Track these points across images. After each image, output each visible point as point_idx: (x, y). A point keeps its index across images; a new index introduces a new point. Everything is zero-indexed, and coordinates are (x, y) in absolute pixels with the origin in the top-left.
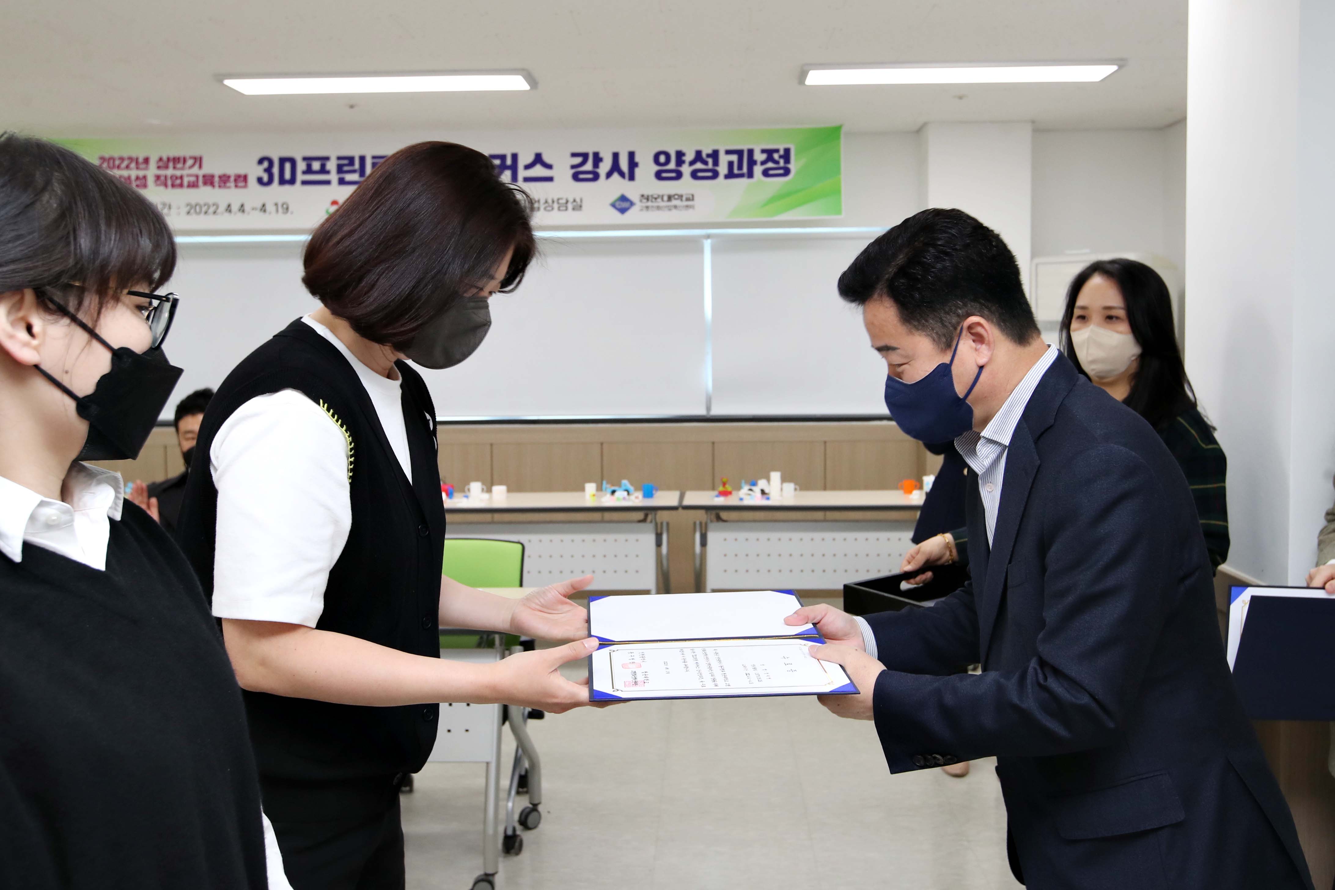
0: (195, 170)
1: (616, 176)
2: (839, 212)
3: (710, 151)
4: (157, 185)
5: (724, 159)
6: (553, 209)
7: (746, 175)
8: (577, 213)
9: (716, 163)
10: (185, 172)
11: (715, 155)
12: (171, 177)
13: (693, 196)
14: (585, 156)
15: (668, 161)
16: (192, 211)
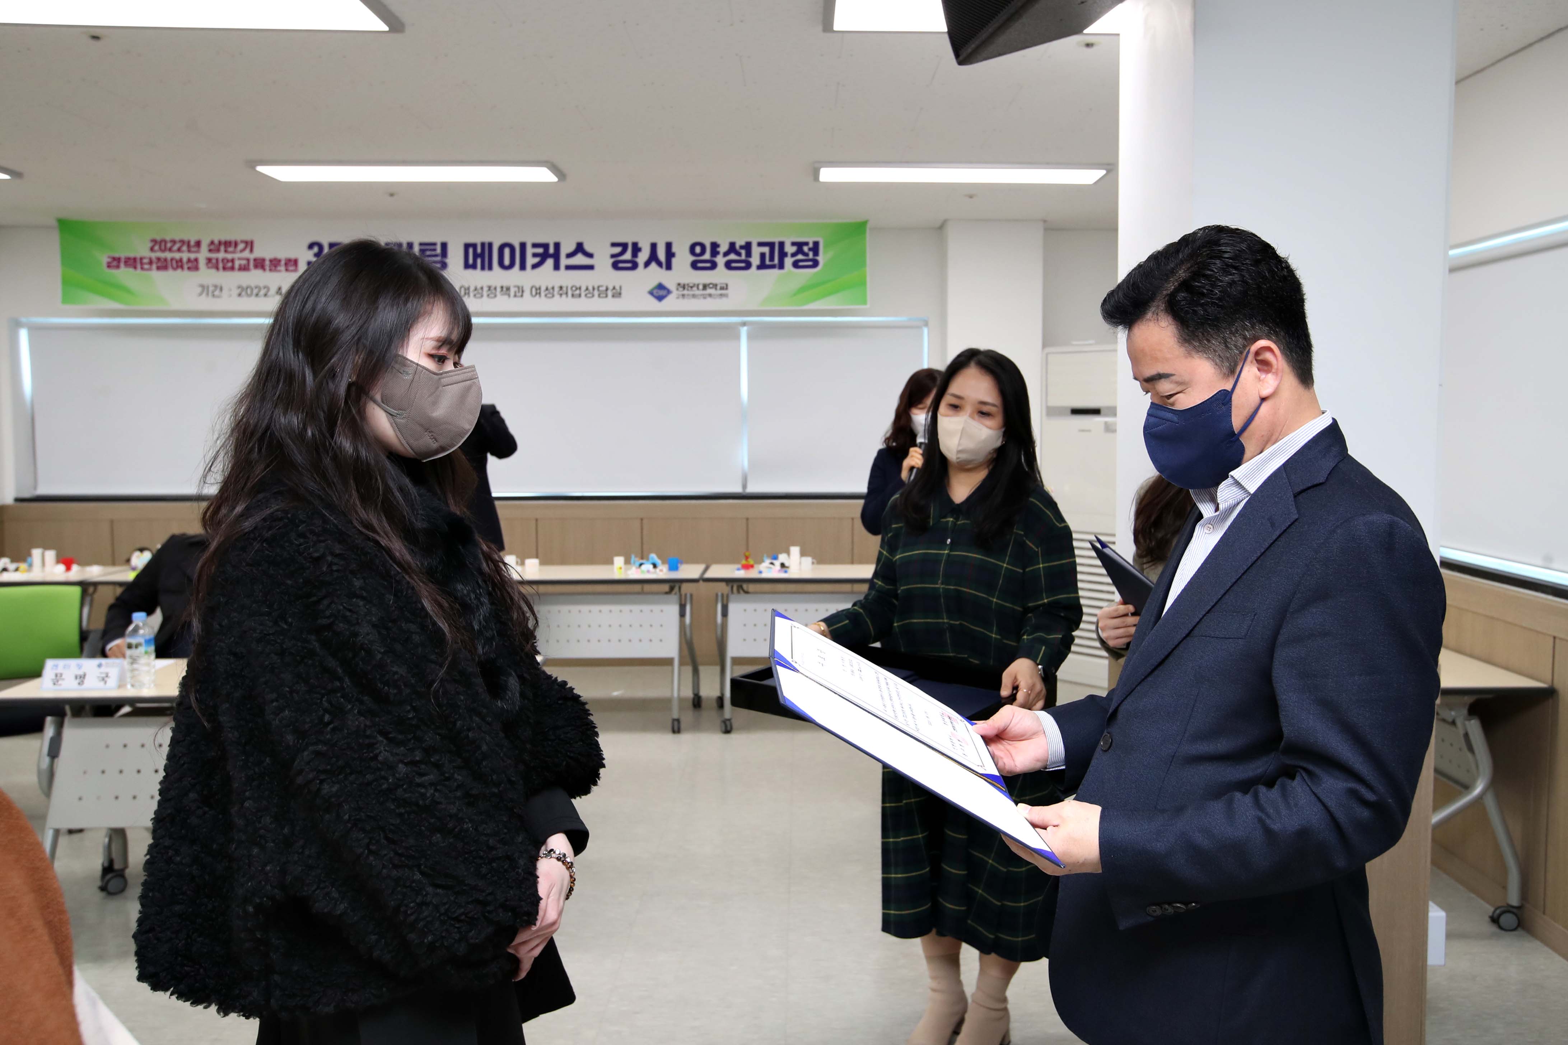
0: (246, 254)
1: (653, 265)
2: (865, 303)
3: (743, 243)
4: (209, 268)
5: (756, 251)
6: (593, 296)
7: (777, 266)
8: (617, 300)
9: (749, 254)
10: (236, 256)
11: (748, 247)
12: (223, 260)
13: (727, 285)
14: (624, 246)
15: (703, 252)
16: (243, 293)
